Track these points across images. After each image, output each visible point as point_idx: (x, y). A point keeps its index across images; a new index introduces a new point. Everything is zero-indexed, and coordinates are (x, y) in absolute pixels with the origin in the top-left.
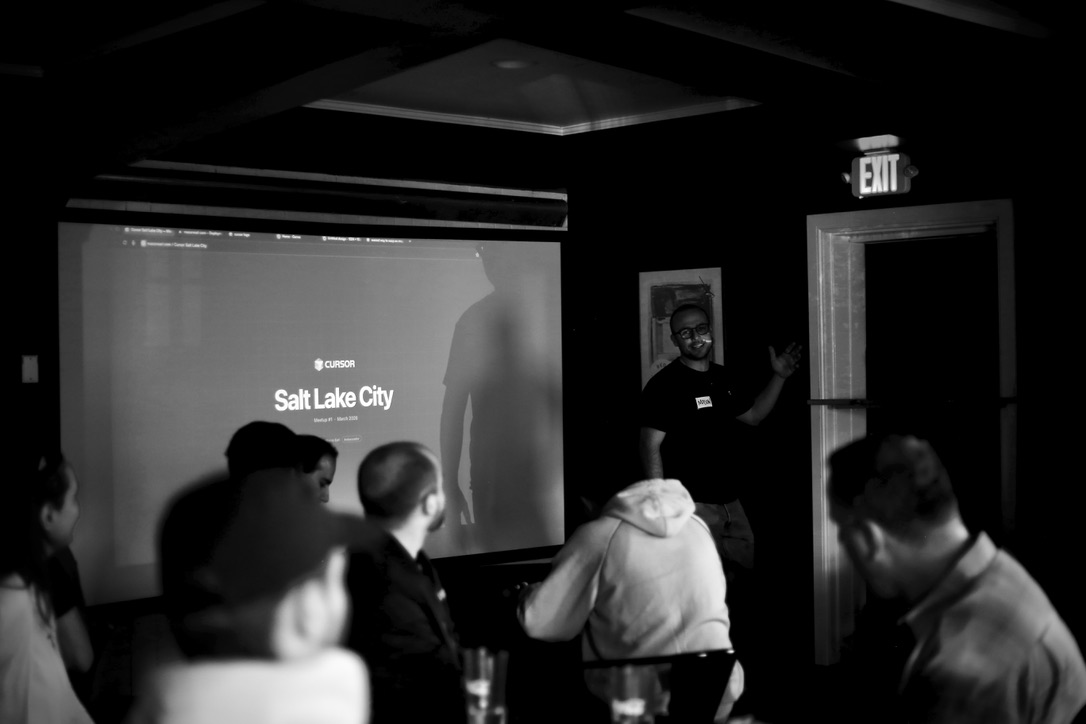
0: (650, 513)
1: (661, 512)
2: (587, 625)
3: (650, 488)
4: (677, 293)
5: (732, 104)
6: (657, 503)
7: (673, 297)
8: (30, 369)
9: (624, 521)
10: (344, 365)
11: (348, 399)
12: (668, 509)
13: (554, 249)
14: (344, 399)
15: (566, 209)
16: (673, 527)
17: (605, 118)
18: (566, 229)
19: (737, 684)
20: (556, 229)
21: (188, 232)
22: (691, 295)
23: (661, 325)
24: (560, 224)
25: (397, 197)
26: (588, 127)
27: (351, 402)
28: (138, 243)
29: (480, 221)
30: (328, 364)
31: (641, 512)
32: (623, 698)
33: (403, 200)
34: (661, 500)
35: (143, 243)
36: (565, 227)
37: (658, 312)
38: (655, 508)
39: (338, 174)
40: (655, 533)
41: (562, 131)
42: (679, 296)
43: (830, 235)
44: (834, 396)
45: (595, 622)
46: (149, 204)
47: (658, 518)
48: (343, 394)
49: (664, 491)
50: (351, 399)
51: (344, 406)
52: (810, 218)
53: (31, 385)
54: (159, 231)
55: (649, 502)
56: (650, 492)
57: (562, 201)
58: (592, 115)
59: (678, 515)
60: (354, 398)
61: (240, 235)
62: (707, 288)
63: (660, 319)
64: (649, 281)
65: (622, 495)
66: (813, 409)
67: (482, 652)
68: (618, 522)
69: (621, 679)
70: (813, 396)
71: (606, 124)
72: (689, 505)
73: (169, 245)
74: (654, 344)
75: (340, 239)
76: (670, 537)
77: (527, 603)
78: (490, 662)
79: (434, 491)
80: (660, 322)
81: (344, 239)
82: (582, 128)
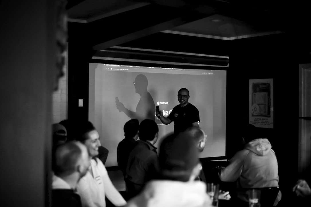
0: (258, 149)
1: (262, 149)
2: (239, 179)
3: (259, 141)
4: (260, 86)
5: (278, 32)
6: (260, 146)
7: (259, 86)
8: (81, 103)
9: (251, 151)
10: (165, 104)
11: (166, 113)
12: (264, 148)
13: (224, 72)
14: (165, 113)
15: (228, 61)
16: (265, 153)
17: (241, 35)
18: (228, 67)
19: (279, 197)
20: (225, 67)
21: (123, 66)
22: (264, 86)
23: (255, 95)
24: (227, 65)
25: (181, 57)
26: (236, 38)
27: (167, 114)
28: (110, 69)
29: (204, 64)
30: (161, 103)
31: (256, 149)
32: (252, 198)
33: (183, 58)
34: (262, 145)
35: (111, 69)
36: (228, 66)
37: (255, 91)
38: (260, 147)
39: (165, 50)
40: (260, 154)
41: (228, 39)
42: (261, 86)
43: (306, 70)
44: (306, 116)
45: (241, 178)
46: (113, 58)
47: (261, 151)
48: (165, 112)
49: (263, 142)
50: (167, 113)
51: (165, 115)
52: (300, 65)
53: (81, 107)
54: (116, 65)
55: (258, 145)
56: (259, 142)
57: (227, 59)
58: (237, 35)
59: (266, 150)
60: (168, 113)
61: (138, 67)
62: (269, 84)
63: (255, 93)
64: (252, 82)
65: (251, 143)
66: (299, 120)
67: (212, 184)
68: (249, 151)
69: (251, 193)
70: (299, 116)
71: (241, 37)
72: (270, 146)
73: (118, 69)
74: (253, 100)
75: (165, 68)
76: (264, 156)
77: (222, 172)
78: (215, 187)
79: (203, 141)
80: (255, 94)
81: (166, 68)
82: (234, 38)
